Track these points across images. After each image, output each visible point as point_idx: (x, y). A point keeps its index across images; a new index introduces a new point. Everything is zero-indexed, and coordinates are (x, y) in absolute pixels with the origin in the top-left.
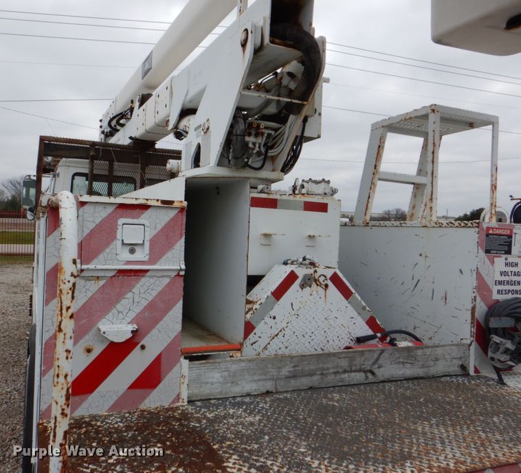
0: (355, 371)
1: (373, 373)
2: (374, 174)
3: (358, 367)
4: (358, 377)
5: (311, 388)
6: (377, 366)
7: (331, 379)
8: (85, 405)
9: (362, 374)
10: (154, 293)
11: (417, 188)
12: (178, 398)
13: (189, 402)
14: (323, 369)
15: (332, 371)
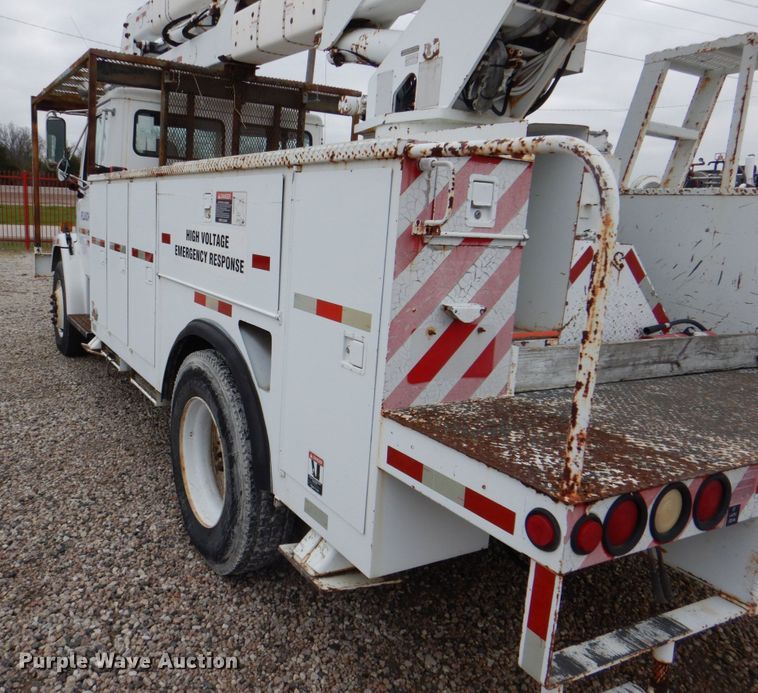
0: (664, 362)
1: (679, 365)
2: (643, 125)
3: (666, 358)
4: (665, 369)
5: (621, 381)
6: (682, 357)
7: (641, 371)
8: (423, 394)
9: (669, 366)
10: (495, 267)
11: (679, 146)
12: (506, 388)
13: (515, 393)
14: (635, 359)
15: (643, 361)
